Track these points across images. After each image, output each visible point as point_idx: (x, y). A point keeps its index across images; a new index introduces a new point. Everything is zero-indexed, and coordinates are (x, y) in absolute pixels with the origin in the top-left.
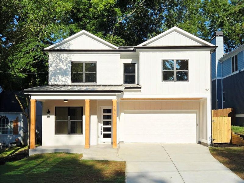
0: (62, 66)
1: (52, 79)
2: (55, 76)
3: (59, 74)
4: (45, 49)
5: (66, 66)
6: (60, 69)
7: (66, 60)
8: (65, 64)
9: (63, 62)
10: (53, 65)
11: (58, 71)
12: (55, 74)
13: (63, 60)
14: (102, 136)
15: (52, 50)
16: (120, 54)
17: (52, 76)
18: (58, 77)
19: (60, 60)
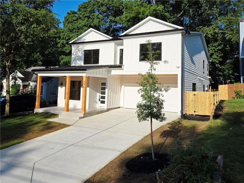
0: (79, 55)
1: (73, 63)
2: (75, 61)
3: (77, 59)
4: (69, 43)
5: (81, 54)
6: (78, 56)
7: (81, 50)
8: (81, 52)
9: (80, 51)
10: (74, 53)
11: (77, 58)
12: (75, 60)
13: (80, 50)
14: (100, 102)
15: (74, 43)
16: (114, 43)
17: (73, 61)
18: (77, 61)
19: (78, 50)
